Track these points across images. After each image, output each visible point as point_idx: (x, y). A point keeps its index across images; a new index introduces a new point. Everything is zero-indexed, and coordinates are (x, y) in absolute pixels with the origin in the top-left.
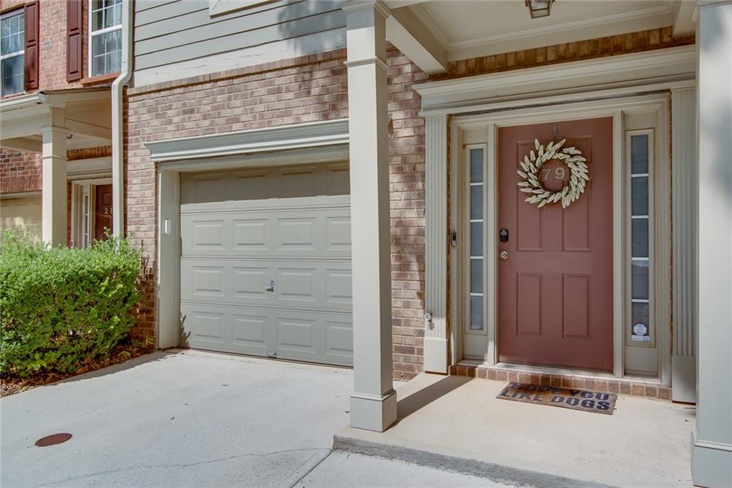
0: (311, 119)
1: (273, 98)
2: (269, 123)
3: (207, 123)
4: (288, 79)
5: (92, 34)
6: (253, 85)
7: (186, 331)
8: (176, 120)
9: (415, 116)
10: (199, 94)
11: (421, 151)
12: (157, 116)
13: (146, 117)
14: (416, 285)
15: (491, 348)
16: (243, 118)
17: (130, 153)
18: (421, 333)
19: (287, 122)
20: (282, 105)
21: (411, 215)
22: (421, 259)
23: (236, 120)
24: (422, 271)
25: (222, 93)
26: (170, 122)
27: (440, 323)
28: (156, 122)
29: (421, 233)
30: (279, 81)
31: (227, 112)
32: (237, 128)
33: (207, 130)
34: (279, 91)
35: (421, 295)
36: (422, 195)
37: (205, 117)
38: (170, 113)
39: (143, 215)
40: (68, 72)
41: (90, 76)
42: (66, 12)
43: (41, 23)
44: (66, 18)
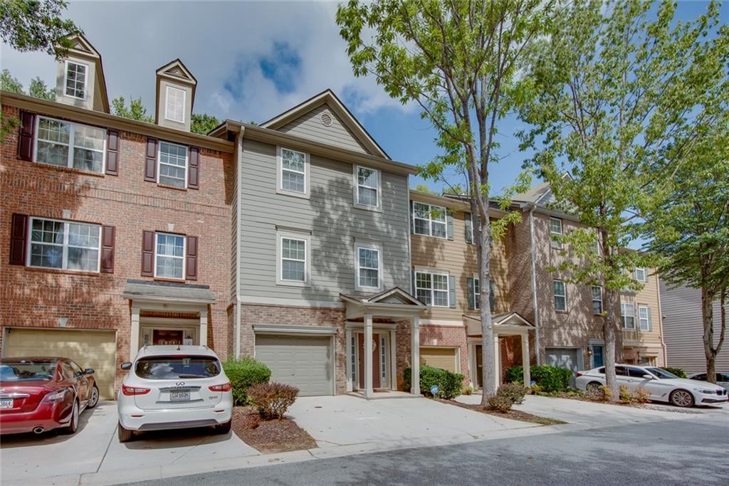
0: (315, 325)
1: (303, 316)
2: (301, 324)
3: (278, 320)
4: (308, 312)
5: (157, 254)
6: (296, 311)
8: (264, 317)
9: (344, 328)
10: (275, 310)
11: (345, 337)
12: (255, 314)
13: (249, 314)
14: (344, 371)
15: (359, 385)
16: (292, 321)
19: (307, 325)
20: (306, 319)
21: (343, 353)
22: (345, 364)
23: (290, 321)
24: (346, 367)
25: (284, 311)
26: (261, 317)
27: (351, 379)
28: (255, 316)
29: (345, 357)
30: (305, 312)
31: (287, 319)
32: (289, 324)
33: (277, 323)
34: (304, 315)
35: (346, 373)
36: (345, 348)
37: (277, 318)
38: (261, 314)
39: (247, 349)
40: (143, 270)
41: (155, 276)
42: (141, 238)
43: (116, 238)
44: (141, 243)
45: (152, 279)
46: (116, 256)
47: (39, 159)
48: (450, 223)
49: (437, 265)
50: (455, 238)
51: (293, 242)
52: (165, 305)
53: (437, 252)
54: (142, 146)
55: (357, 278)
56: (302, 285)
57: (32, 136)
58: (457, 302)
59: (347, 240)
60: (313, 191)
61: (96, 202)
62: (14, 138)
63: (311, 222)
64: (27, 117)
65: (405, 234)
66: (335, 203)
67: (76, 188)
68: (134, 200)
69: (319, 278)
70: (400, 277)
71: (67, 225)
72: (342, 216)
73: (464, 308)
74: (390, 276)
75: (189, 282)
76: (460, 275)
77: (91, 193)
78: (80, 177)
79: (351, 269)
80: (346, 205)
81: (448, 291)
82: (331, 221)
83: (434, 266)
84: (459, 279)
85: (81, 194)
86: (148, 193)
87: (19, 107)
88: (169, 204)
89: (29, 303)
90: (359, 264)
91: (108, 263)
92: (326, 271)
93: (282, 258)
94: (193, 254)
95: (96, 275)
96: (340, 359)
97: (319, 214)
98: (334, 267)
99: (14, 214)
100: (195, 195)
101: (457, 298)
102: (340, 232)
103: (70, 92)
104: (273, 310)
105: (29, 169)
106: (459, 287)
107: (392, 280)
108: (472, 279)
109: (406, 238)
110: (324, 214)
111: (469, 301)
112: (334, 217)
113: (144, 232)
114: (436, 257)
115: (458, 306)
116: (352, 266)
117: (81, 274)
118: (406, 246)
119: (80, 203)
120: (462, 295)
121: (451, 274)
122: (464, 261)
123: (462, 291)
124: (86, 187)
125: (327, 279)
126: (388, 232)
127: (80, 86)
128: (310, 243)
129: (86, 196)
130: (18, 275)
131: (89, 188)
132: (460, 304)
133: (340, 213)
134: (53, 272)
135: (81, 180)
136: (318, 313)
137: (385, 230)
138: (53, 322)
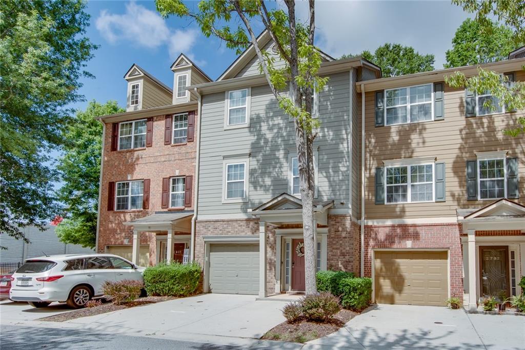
0: (249, 234)
1: (239, 228)
2: (239, 234)
3: (221, 232)
4: (244, 223)
5: (171, 193)
6: (234, 223)
7: (211, 288)
8: (211, 230)
9: (274, 235)
10: (219, 224)
11: (275, 243)
12: (206, 229)
13: (202, 228)
14: (274, 274)
15: (290, 288)
16: (231, 232)
17: (196, 238)
18: (275, 284)
19: (243, 234)
20: (242, 229)
21: (273, 257)
22: (275, 268)
23: (230, 232)
24: (275, 270)
25: (225, 225)
26: (209, 231)
27: (279, 282)
28: (205, 230)
29: (275, 262)
30: (241, 223)
31: (227, 230)
32: (230, 234)
33: (221, 234)
34: (241, 226)
35: (275, 276)
36: (275, 253)
37: (220, 230)
38: (210, 228)
39: (200, 255)
40: (162, 205)
41: (170, 207)
42: (162, 184)
43: (151, 186)
44: (162, 186)
45: (166, 210)
46: (151, 197)
47: (121, 148)
48: (437, 100)
49: (415, 154)
50: (446, 115)
51: (236, 166)
52: (149, 227)
53: (415, 138)
54: (163, 122)
55: (291, 187)
56: (241, 201)
57: (117, 136)
58: (448, 194)
59: (281, 154)
60: (251, 119)
61: (142, 166)
62: (110, 140)
63: (249, 146)
64: (115, 126)
65: (344, 132)
66: (271, 123)
67: (134, 160)
68: (159, 160)
69: (255, 193)
70: (336, 179)
71: (130, 184)
72: (278, 132)
73: (459, 200)
74: (326, 180)
75: (186, 209)
76: (452, 161)
77: (141, 161)
78: (136, 152)
79: (285, 180)
80: (281, 122)
81: (434, 182)
82: (266, 141)
83: (411, 157)
84: (451, 166)
85: (136, 163)
86: (167, 153)
87: (112, 122)
88: (177, 157)
89: (114, 231)
90: (292, 174)
91: (146, 202)
92: (261, 186)
93: (227, 181)
94: (188, 189)
95: (141, 211)
96: (270, 264)
97: (256, 137)
98: (268, 181)
99: (110, 183)
100: (191, 147)
101: (447, 189)
102: (275, 148)
103: (133, 103)
104: (218, 224)
105: (116, 155)
106: (452, 175)
107: (327, 184)
108: (475, 162)
109: (345, 136)
110: (260, 136)
111: (468, 190)
112: (269, 136)
113: (163, 179)
114: (413, 145)
115: (449, 199)
116: (285, 177)
117: (134, 212)
118: (345, 145)
119: (135, 169)
120: (457, 184)
121: (438, 162)
122: (460, 141)
123: (456, 179)
124: (138, 159)
125: (262, 192)
126: (324, 136)
127: (137, 97)
128: (248, 164)
129: (137, 164)
130: (111, 217)
131: (139, 158)
132: (453, 195)
133: (275, 131)
134: (123, 212)
135: (136, 154)
136: (252, 223)
137: (321, 134)
138: (122, 242)
